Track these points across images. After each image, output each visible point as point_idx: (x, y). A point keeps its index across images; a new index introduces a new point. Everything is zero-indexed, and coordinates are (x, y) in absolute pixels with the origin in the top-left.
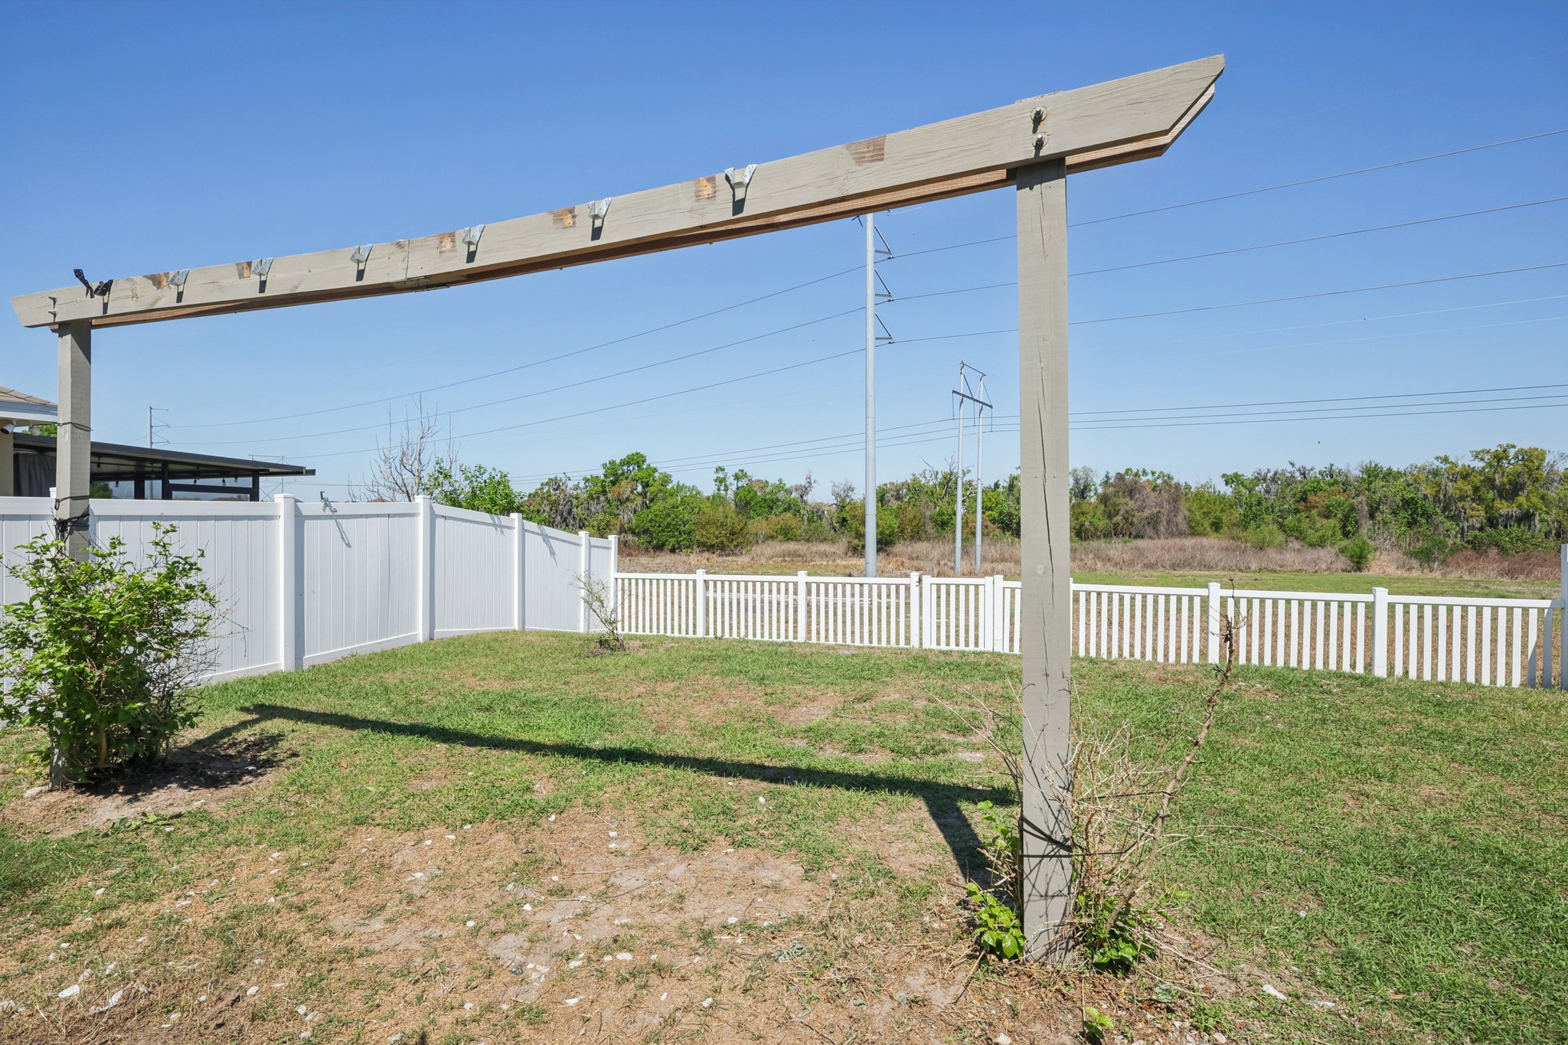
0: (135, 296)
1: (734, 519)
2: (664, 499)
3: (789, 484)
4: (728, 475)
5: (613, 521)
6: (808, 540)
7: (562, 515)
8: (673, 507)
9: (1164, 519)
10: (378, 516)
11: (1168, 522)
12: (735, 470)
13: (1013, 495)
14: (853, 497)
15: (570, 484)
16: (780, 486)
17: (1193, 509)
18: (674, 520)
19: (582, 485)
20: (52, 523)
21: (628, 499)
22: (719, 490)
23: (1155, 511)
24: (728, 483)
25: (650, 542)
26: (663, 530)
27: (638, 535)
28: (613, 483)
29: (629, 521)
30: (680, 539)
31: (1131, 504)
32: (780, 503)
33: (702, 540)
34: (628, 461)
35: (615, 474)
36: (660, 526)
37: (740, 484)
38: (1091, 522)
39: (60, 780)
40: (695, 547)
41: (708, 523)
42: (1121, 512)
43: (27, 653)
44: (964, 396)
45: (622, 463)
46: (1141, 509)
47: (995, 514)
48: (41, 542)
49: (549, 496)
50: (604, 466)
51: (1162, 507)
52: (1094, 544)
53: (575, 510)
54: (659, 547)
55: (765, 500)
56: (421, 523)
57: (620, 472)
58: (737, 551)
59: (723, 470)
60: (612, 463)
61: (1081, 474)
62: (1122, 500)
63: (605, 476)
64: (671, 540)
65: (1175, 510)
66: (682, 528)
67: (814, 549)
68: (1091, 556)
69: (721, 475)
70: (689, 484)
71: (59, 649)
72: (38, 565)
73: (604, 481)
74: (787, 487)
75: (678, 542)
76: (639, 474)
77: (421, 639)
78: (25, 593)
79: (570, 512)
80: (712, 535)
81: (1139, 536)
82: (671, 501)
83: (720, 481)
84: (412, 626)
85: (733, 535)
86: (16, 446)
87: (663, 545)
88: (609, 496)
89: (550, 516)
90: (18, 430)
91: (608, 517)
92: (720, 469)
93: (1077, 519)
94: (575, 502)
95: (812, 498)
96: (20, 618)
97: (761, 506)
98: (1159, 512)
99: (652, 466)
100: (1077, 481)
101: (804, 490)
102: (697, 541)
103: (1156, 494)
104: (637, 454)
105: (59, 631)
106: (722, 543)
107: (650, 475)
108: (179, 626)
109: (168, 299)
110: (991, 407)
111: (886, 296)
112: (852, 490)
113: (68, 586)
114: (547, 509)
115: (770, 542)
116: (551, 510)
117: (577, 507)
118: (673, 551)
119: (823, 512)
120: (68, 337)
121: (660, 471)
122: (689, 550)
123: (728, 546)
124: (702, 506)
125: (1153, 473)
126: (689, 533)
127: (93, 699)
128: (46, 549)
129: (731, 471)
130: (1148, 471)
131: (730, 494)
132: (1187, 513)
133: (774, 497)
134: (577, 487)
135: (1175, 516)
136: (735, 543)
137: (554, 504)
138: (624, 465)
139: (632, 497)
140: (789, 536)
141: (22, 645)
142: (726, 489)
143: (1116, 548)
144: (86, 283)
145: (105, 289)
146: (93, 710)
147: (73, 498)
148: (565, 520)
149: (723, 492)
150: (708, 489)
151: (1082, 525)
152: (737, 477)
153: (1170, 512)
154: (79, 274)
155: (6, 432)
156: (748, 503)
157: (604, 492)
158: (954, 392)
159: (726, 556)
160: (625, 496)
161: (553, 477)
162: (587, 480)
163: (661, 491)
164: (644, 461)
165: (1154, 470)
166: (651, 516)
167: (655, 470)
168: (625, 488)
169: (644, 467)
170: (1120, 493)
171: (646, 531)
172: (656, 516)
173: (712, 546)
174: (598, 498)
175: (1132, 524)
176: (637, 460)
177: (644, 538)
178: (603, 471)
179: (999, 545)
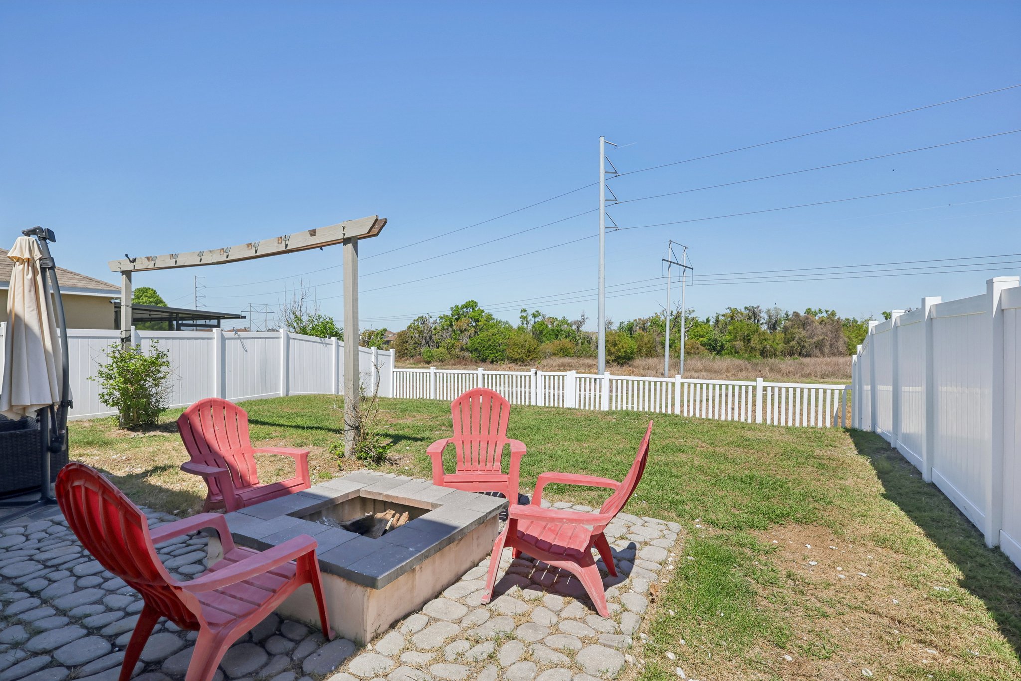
0: (142, 264)
1: (532, 342)
2: (487, 330)
3: (571, 319)
4: (530, 314)
5: (457, 343)
6: (578, 357)
7: (426, 339)
8: (492, 335)
9: (827, 344)
10: (260, 338)
11: (831, 346)
12: (533, 311)
13: (718, 327)
14: (612, 328)
15: (432, 320)
16: (564, 321)
17: (851, 337)
18: (493, 343)
19: (438, 321)
20: (120, 340)
21: (465, 330)
22: (523, 324)
23: (821, 338)
24: (529, 319)
25: (478, 357)
26: (486, 349)
27: (471, 352)
28: (457, 320)
29: (466, 343)
30: (496, 355)
31: (803, 333)
32: (563, 333)
33: (510, 356)
34: (467, 306)
35: (458, 314)
36: (484, 347)
37: (536, 320)
38: (771, 346)
39: (122, 426)
40: (506, 360)
41: (514, 345)
42: (796, 339)
43: (111, 382)
44: (671, 262)
45: (463, 307)
46: (810, 337)
47: (706, 340)
48: (115, 344)
49: (418, 328)
50: (452, 309)
51: (826, 336)
52: (771, 361)
53: (434, 336)
54: (484, 360)
55: (553, 331)
56: (282, 342)
57: (461, 313)
58: (532, 363)
59: (526, 311)
60: (457, 307)
61: (773, 313)
62: (797, 330)
63: (452, 315)
64: (491, 355)
65: (837, 338)
66: (498, 348)
67: (581, 362)
68: (767, 369)
69: (524, 314)
70: (504, 320)
71: (120, 380)
72: (114, 352)
73: (451, 319)
74: (569, 322)
75: (495, 357)
76: (473, 314)
77: (282, 395)
78: (110, 361)
79: (430, 338)
80: (516, 353)
81: (808, 355)
82: (491, 331)
83: (524, 318)
84: (278, 389)
85: (530, 352)
86: (115, 307)
87: (486, 359)
88: (454, 328)
89: (418, 340)
90: (116, 301)
91: (453, 341)
92: (524, 311)
93: (761, 343)
94: (434, 332)
95: (586, 328)
96: (109, 370)
97: (550, 334)
98: (823, 339)
99: (481, 308)
100: (770, 317)
101: (579, 324)
102: (507, 356)
103: (822, 326)
104: (472, 301)
105: (120, 374)
106: (522, 357)
107: (479, 315)
108: (159, 375)
109: (151, 266)
110: (692, 269)
111: (613, 200)
112: (612, 324)
113: (123, 359)
114: (417, 336)
115: (553, 357)
116: (419, 336)
117: (435, 335)
118: (492, 362)
119: (591, 338)
120: (124, 276)
121: (486, 312)
122: (502, 362)
123: (527, 360)
124: (511, 334)
125: (827, 312)
126: (502, 352)
127: (131, 397)
128: (116, 346)
129: (531, 311)
130: (823, 310)
131: (530, 327)
132: (846, 340)
133: (559, 328)
134: (435, 322)
135: (836, 341)
136: (531, 358)
137: (421, 333)
138: (464, 308)
139: (468, 328)
140: (566, 353)
141: (110, 379)
142: (528, 324)
143: (787, 363)
144: (128, 258)
145: (134, 261)
146: (131, 401)
147: (126, 331)
148: (428, 343)
149: (525, 326)
150: (516, 323)
151: (765, 348)
152: (534, 316)
153: (832, 339)
154: (126, 256)
155: (111, 303)
156: (541, 332)
157: (451, 325)
158: (663, 260)
159: (525, 366)
160: (464, 328)
161: (420, 316)
162: (441, 318)
163: (485, 324)
164: (476, 306)
165: (827, 309)
166: (478, 341)
167: (483, 311)
168: (463, 322)
169: (476, 309)
170: (796, 326)
171: (476, 350)
172: (482, 340)
173: (517, 359)
174: (447, 329)
175: (804, 347)
176: (472, 305)
177: (475, 354)
178: (451, 312)
179: (704, 361)
